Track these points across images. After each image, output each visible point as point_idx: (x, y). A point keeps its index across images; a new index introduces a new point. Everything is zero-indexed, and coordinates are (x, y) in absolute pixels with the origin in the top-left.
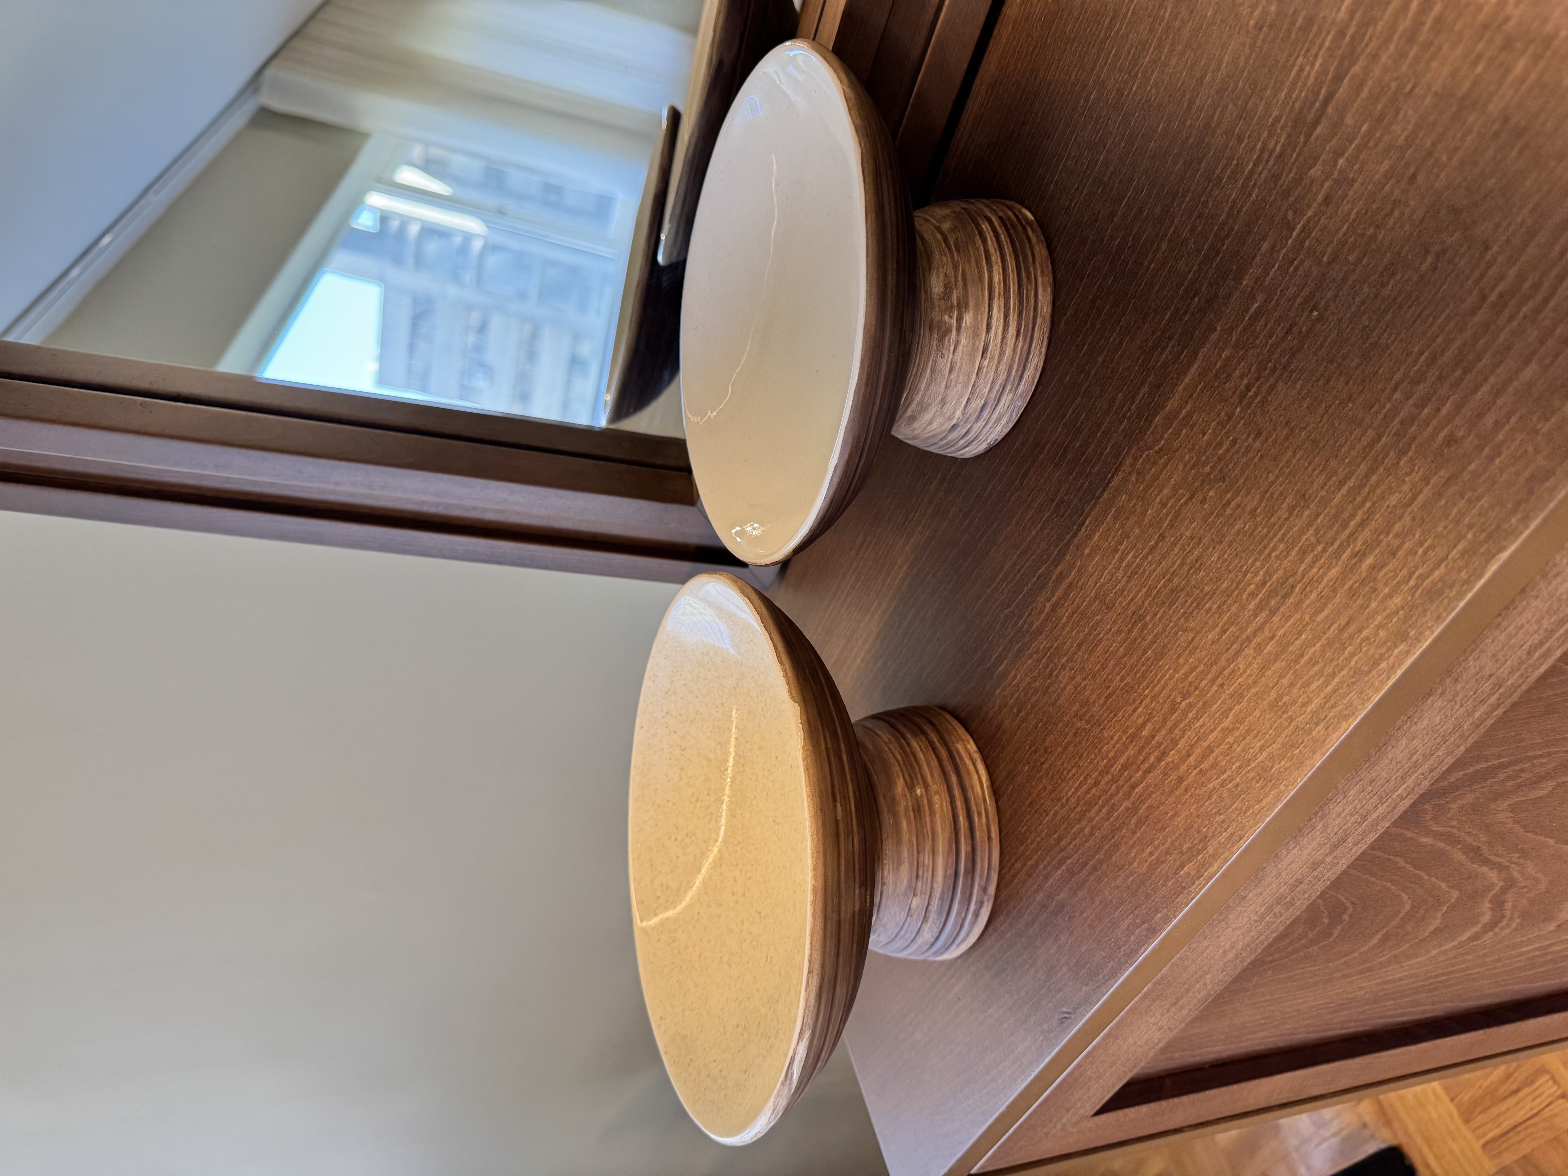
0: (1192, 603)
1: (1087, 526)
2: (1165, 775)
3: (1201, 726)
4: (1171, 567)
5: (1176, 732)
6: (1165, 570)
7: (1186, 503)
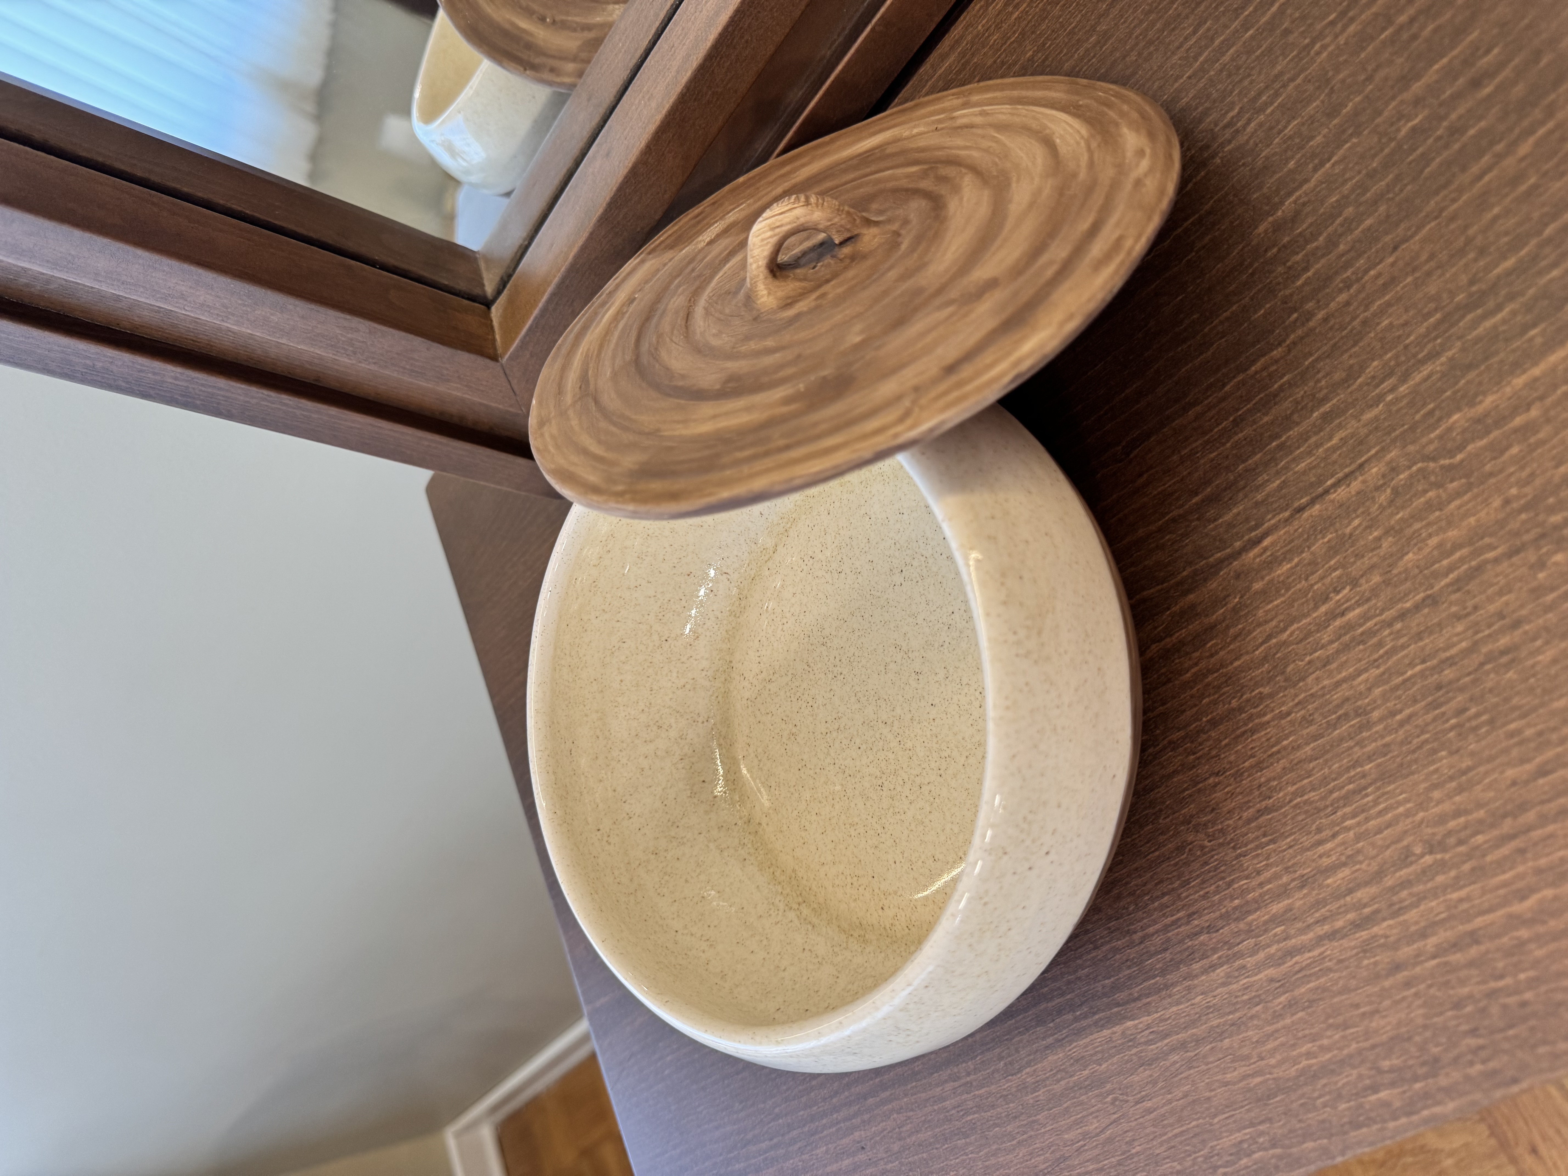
0: (1477, 715)
1: (1265, 549)
2: (1365, 951)
3: (1461, 900)
4: (1445, 649)
5: (1404, 894)
6: (1427, 651)
7: (1496, 561)
